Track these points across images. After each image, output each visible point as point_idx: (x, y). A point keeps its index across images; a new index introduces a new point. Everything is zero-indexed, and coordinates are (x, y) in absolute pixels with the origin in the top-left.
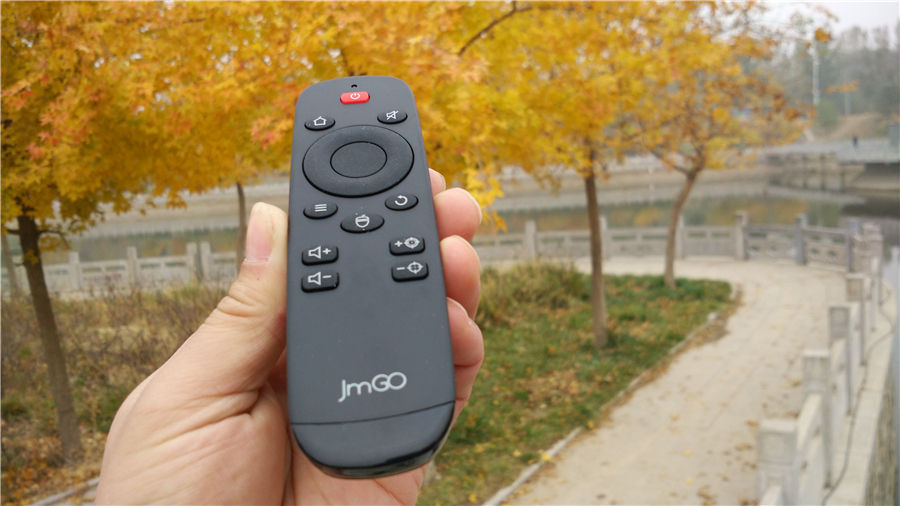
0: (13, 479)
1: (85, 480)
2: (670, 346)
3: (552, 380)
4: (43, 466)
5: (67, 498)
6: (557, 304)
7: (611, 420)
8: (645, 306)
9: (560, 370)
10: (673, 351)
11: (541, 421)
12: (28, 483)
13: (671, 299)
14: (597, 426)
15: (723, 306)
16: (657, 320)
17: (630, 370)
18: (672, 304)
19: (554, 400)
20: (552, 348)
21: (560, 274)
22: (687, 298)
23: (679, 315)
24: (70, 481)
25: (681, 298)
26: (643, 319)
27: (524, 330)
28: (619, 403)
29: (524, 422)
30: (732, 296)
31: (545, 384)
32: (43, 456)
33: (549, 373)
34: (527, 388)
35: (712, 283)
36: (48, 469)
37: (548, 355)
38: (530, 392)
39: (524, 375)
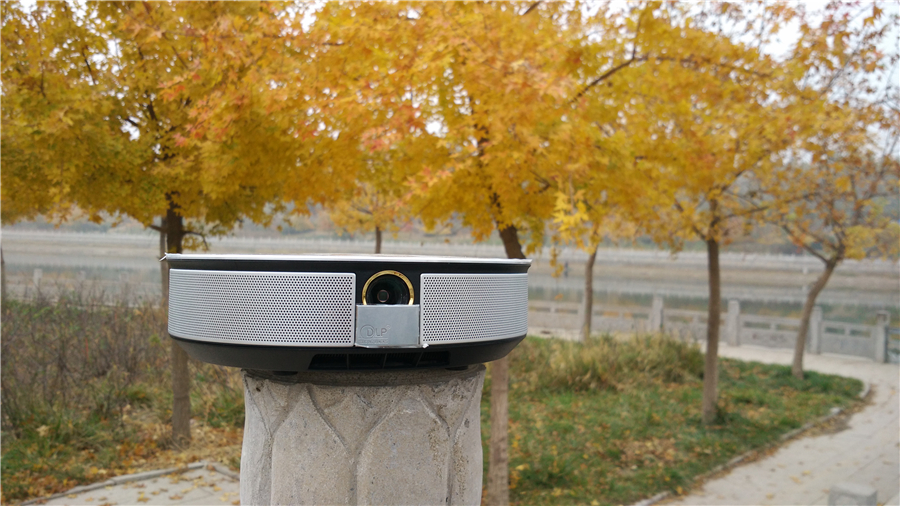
0: (126, 452)
1: (186, 463)
2: (783, 432)
3: (649, 444)
4: (153, 446)
5: (167, 474)
6: (672, 378)
7: (702, 490)
8: (766, 391)
9: (660, 438)
10: (785, 436)
11: (628, 479)
12: (137, 458)
13: (796, 389)
14: (685, 493)
15: (851, 403)
16: (775, 406)
17: (734, 447)
18: (796, 393)
19: (647, 463)
20: (657, 417)
21: (679, 349)
22: (812, 390)
23: (800, 405)
24: (173, 461)
25: (806, 389)
26: (761, 403)
27: (632, 397)
28: (714, 476)
29: (610, 477)
30: (862, 394)
31: (640, 447)
32: (155, 437)
33: (649, 439)
34: (621, 448)
35: (842, 379)
36: (157, 449)
37: (651, 422)
38: (623, 452)
39: (621, 437)
